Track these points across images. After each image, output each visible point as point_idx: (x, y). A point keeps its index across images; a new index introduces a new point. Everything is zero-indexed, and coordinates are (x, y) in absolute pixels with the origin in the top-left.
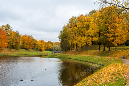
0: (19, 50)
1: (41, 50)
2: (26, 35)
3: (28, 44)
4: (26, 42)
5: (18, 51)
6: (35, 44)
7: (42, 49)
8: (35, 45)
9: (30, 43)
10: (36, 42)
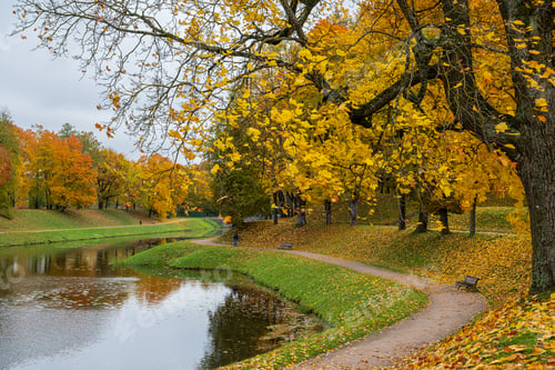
0: (9, 219)
1: (152, 214)
2: (68, 127)
3: (72, 181)
4: (58, 170)
5: (6, 222)
6: (114, 177)
7: (156, 205)
8: (117, 186)
9: (80, 176)
10: (119, 166)
